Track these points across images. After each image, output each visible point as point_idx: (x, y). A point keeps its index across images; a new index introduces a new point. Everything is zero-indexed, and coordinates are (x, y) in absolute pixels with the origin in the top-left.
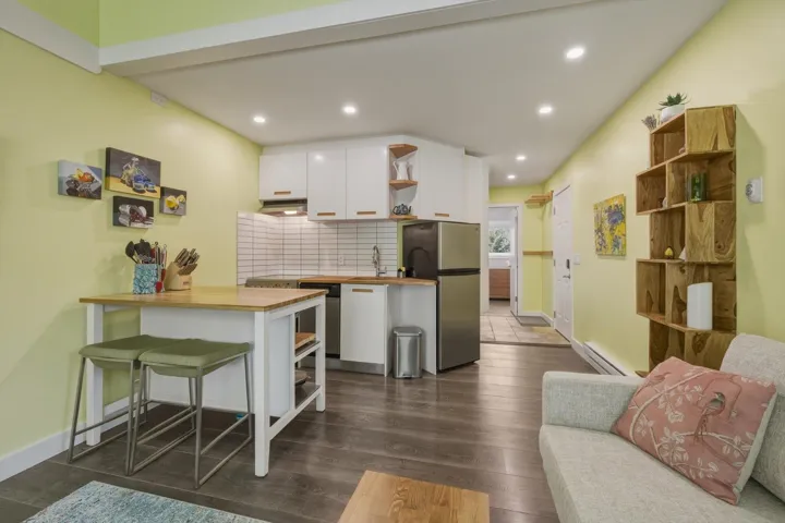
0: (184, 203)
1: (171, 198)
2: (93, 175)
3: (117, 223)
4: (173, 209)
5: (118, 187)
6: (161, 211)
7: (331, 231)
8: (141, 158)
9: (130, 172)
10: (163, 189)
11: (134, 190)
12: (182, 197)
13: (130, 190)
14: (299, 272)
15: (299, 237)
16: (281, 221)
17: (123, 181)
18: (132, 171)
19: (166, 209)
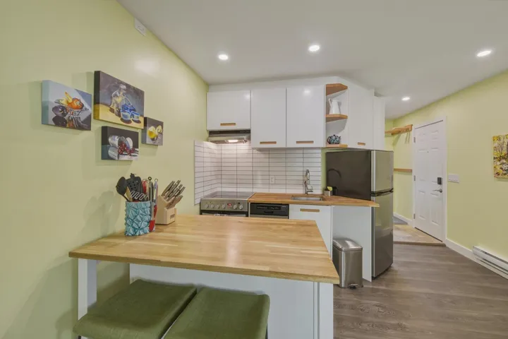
0: (161, 133)
1: (151, 129)
2: (83, 101)
3: (105, 156)
4: (153, 139)
5: (107, 116)
6: (144, 142)
7: (262, 156)
8: (128, 86)
9: (119, 100)
10: (145, 119)
11: (122, 119)
12: (160, 127)
13: (118, 120)
14: (234, 190)
15: (235, 160)
16: (220, 148)
17: (112, 110)
18: (120, 99)
19: (148, 141)
